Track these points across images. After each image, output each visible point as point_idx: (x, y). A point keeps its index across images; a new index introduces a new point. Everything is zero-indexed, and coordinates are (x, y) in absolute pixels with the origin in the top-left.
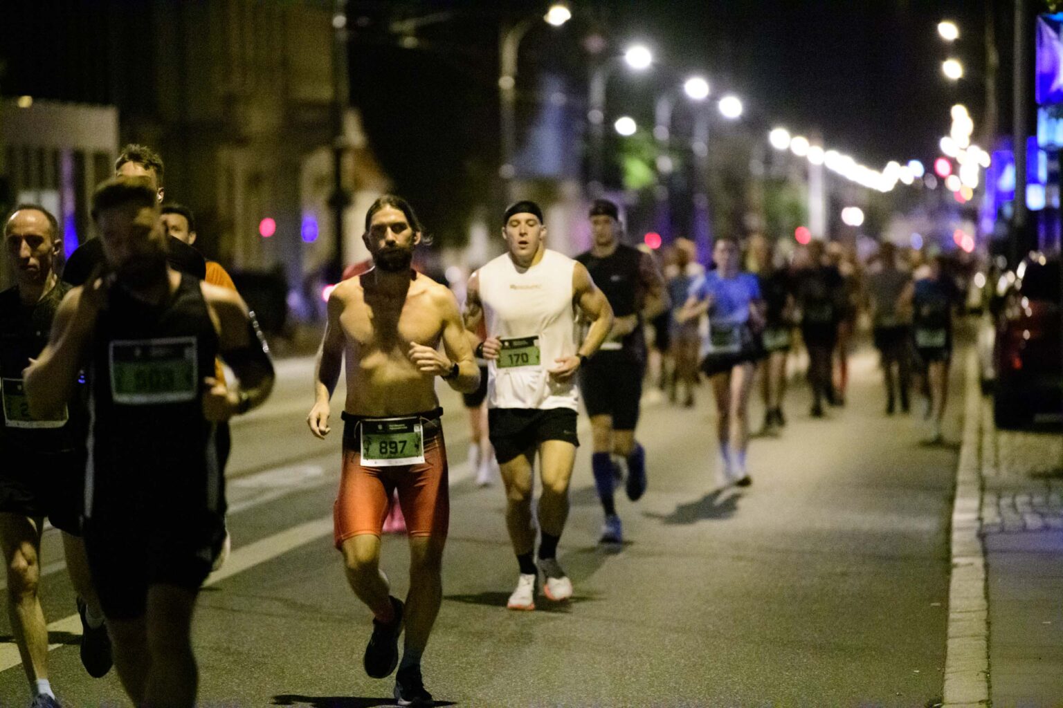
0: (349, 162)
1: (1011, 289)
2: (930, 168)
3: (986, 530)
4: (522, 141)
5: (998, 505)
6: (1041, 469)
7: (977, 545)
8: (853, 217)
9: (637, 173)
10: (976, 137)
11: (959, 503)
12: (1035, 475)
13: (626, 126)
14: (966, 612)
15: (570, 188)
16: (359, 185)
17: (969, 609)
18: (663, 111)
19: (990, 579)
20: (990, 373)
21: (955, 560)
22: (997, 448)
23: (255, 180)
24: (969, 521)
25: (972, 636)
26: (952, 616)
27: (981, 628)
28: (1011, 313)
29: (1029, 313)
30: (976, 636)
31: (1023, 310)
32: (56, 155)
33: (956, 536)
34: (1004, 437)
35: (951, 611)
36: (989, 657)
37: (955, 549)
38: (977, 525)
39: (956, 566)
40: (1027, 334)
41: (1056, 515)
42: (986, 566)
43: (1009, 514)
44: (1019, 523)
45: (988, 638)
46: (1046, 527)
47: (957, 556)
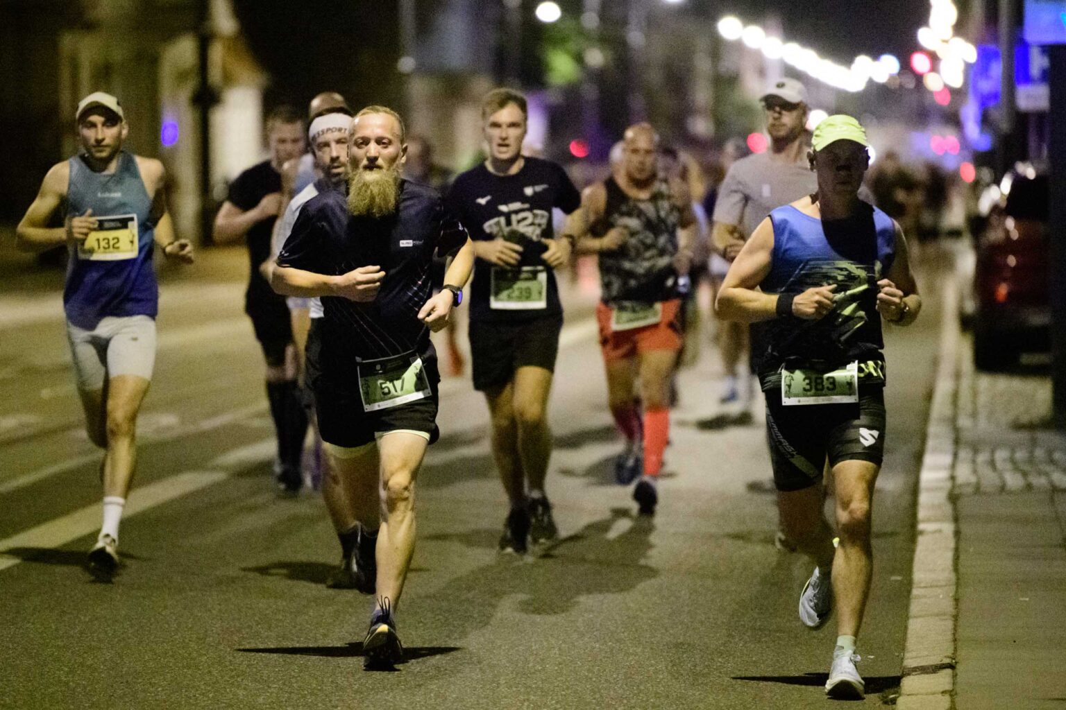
0: (217, 53)
1: (995, 209)
2: (906, 66)
3: (957, 491)
4: (425, 26)
5: (974, 462)
6: (1025, 419)
7: (948, 509)
9: (561, 67)
10: (960, 28)
11: (928, 459)
12: (1018, 426)
13: (548, 12)
14: (931, 587)
16: (228, 79)
17: (935, 584)
19: (961, 549)
20: (970, 307)
21: (921, 526)
22: (975, 394)
24: (938, 480)
25: (937, 615)
26: (915, 592)
27: (948, 605)
28: (995, 236)
29: (1015, 235)
30: (941, 615)
31: (1007, 232)
33: (924, 498)
34: (985, 381)
35: (914, 586)
36: (955, 640)
37: (922, 513)
38: (949, 484)
39: (921, 533)
40: (1012, 261)
41: (1040, 473)
42: (957, 533)
43: (986, 472)
44: (998, 482)
45: (956, 618)
46: (1029, 487)
47: (923, 521)
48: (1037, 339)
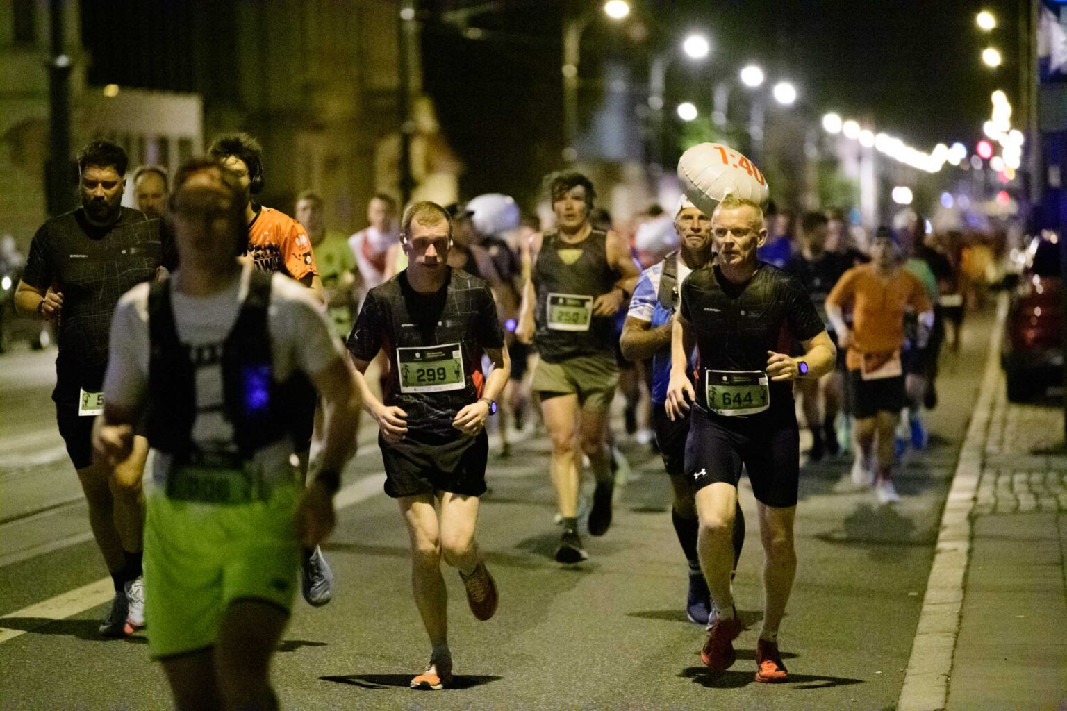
3: (978, 511)
5: (996, 484)
6: (1043, 445)
7: (966, 529)
8: (903, 196)
11: (957, 481)
12: (1036, 452)
13: (687, 111)
14: (939, 604)
17: (944, 601)
18: (720, 97)
19: (971, 568)
21: (940, 545)
22: (1005, 422)
24: (962, 501)
25: (941, 632)
26: (926, 608)
27: (951, 623)
29: (1041, 291)
30: (947, 631)
33: (947, 518)
34: (1016, 412)
35: (925, 602)
36: (953, 658)
37: (944, 533)
38: (971, 505)
40: (1037, 311)
41: (1050, 495)
42: (970, 552)
43: (1004, 493)
44: (1013, 504)
45: (957, 634)
46: (1039, 508)
47: (944, 540)
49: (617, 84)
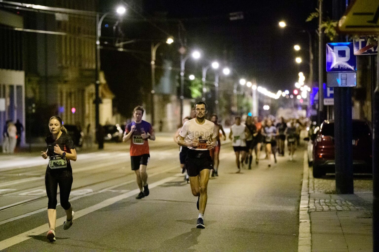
0: (100, 88)
1: (318, 132)
2: (291, 93)
3: (310, 211)
4: (158, 82)
5: (314, 203)
6: (328, 191)
7: (308, 216)
8: (266, 108)
9: (196, 93)
10: (306, 82)
11: (302, 202)
12: (326, 193)
13: (192, 77)
14: (304, 237)
15: (174, 98)
16: (103, 96)
17: (305, 236)
18: (204, 73)
19: (312, 227)
20: (312, 160)
21: (301, 220)
23: (70, 95)
24: (305, 208)
25: (306, 245)
26: (300, 239)
27: (309, 243)
28: (319, 140)
29: (324, 140)
31: (322, 139)
32: (4, 86)
33: (301, 212)
34: (316, 180)
35: (299, 237)
37: (300, 217)
38: (307, 209)
39: (301, 222)
41: (333, 206)
42: (311, 222)
43: (318, 205)
44: (321, 208)
45: (311, 246)
46: (330, 210)
47: (300, 219)
48: (331, 169)
49: (168, 67)
